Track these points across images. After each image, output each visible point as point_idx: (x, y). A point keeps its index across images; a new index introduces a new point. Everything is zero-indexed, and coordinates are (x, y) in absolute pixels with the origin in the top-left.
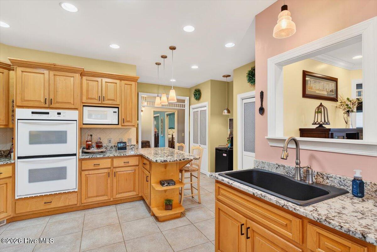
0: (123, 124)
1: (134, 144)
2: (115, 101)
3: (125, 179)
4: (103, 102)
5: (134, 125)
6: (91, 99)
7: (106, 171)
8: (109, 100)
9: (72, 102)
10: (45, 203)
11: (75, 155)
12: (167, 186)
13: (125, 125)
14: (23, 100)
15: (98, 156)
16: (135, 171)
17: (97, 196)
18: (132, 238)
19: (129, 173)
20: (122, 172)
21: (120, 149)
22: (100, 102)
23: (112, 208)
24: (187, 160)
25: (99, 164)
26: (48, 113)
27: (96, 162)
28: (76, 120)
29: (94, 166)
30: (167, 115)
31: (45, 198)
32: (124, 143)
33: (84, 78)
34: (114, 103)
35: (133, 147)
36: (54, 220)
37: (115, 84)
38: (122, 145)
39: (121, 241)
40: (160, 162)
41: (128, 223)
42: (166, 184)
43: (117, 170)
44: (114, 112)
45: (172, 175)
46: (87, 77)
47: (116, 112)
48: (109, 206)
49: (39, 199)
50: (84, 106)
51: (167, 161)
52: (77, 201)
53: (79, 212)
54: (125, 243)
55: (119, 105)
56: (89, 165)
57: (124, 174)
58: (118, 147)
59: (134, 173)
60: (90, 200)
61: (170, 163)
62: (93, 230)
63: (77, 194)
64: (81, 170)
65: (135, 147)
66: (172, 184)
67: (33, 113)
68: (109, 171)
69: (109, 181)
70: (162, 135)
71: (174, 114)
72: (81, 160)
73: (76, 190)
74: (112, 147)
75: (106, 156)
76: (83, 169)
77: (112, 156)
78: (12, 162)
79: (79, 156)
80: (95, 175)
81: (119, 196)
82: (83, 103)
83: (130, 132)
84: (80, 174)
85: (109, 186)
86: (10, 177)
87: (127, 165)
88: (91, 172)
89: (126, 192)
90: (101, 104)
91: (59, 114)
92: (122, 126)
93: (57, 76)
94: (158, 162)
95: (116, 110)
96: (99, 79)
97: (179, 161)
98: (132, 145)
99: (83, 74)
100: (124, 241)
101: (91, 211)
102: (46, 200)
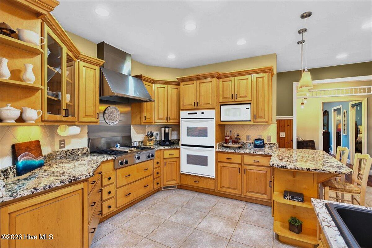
0: (255, 121)
1: (273, 143)
2: (247, 97)
3: (256, 179)
4: (236, 100)
5: (267, 121)
6: (226, 98)
7: (237, 166)
8: (241, 97)
9: (211, 103)
10: (195, 181)
11: (213, 147)
12: (289, 199)
13: (257, 121)
14: (184, 105)
15: (230, 151)
16: (266, 173)
17: (230, 188)
18: (239, 241)
19: (260, 174)
20: (253, 171)
21: (256, 146)
22: (233, 100)
23: (242, 204)
24: (323, 172)
25: (231, 159)
26: (196, 113)
27: (229, 156)
28: (214, 118)
29: (227, 160)
30: (353, 106)
31: (195, 178)
32: (261, 140)
33: (221, 80)
34: (246, 99)
35: (272, 146)
36: (198, 197)
37: (246, 80)
38: (259, 142)
39: (227, 238)
40: (276, 167)
41: (246, 224)
42: (288, 197)
43: (248, 167)
44: (247, 109)
45: (305, 188)
46: (223, 79)
47: (249, 108)
48: (240, 201)
49: (192, 178)
50: (221, 105)
51: (286, 167)
52: (215, 187)
53: (215, 197)
54: (229, 241)
55: (251, 101)
56: (224, 157)
57: (254, 172)
58: (255, 145)
59: (266, 175)
60: (224, 190)
61: (290, 170)
62: (215, 216)
63: (215, 181)
64: (217, 162)
65: (275, 146)
66: (299, 200)
67: (189, 114)
68: (240, 167)
69: (240, 176)
70: (345, 134)
71: (360, 104)
72: (217, 152)
73: (214, 177)
74: (250, 143)
75: (236, 152)
76: (219, 160)
77: (243, 152)
78: (179, 147)
79: (216, 148)
80: (228, 168)
81: (249, 194)
82: (220, 103)
83: (269, 129)
84: (217, 165)
85: (240, 181)
86: (178, 158)
87: (257, 164)
88: (225, 164)
89: (256, 193)
90: (235, 102)
91: (203, 113)
92: (254, 122)
93: (202, 84)
94: (274, 166)
95: (249, 106)
96: (232, 78)
97: (306, 170)
98: (271, 144)
99: (219, 77)
100: (230, 240)
101: (224, 200)
102: (196, 179)
